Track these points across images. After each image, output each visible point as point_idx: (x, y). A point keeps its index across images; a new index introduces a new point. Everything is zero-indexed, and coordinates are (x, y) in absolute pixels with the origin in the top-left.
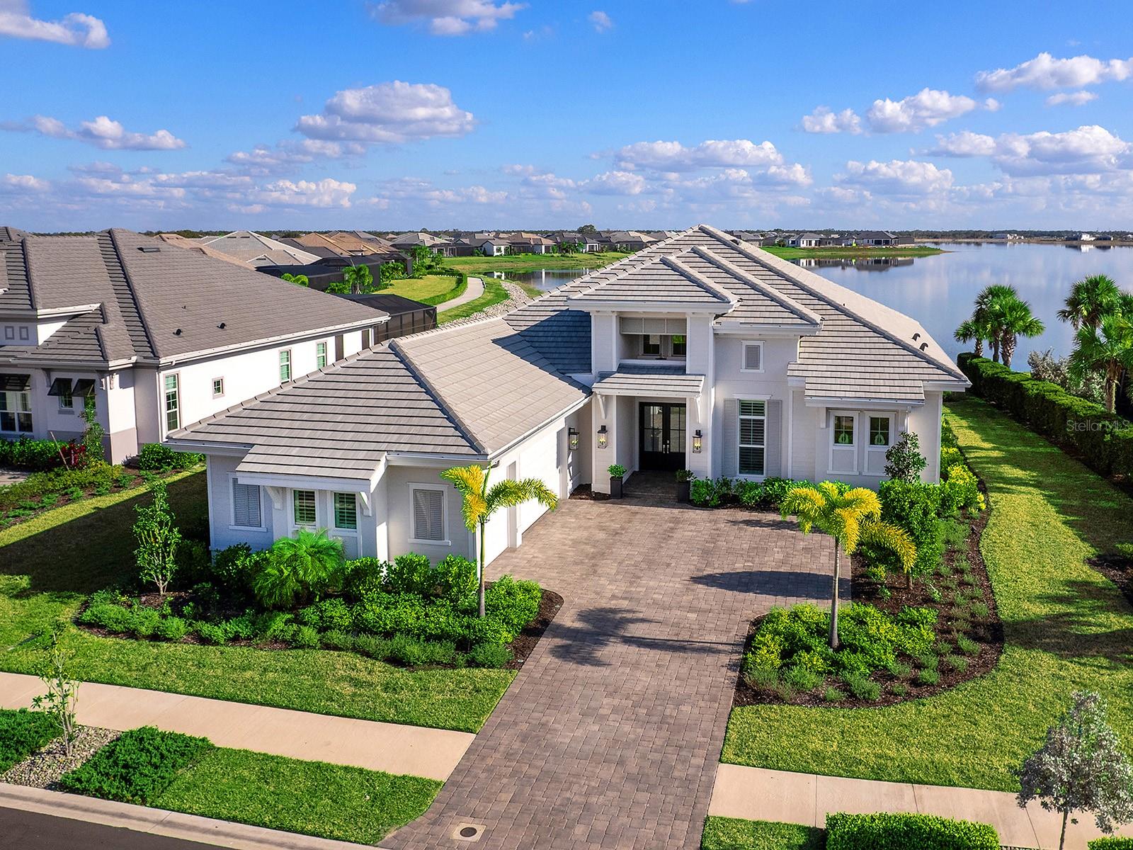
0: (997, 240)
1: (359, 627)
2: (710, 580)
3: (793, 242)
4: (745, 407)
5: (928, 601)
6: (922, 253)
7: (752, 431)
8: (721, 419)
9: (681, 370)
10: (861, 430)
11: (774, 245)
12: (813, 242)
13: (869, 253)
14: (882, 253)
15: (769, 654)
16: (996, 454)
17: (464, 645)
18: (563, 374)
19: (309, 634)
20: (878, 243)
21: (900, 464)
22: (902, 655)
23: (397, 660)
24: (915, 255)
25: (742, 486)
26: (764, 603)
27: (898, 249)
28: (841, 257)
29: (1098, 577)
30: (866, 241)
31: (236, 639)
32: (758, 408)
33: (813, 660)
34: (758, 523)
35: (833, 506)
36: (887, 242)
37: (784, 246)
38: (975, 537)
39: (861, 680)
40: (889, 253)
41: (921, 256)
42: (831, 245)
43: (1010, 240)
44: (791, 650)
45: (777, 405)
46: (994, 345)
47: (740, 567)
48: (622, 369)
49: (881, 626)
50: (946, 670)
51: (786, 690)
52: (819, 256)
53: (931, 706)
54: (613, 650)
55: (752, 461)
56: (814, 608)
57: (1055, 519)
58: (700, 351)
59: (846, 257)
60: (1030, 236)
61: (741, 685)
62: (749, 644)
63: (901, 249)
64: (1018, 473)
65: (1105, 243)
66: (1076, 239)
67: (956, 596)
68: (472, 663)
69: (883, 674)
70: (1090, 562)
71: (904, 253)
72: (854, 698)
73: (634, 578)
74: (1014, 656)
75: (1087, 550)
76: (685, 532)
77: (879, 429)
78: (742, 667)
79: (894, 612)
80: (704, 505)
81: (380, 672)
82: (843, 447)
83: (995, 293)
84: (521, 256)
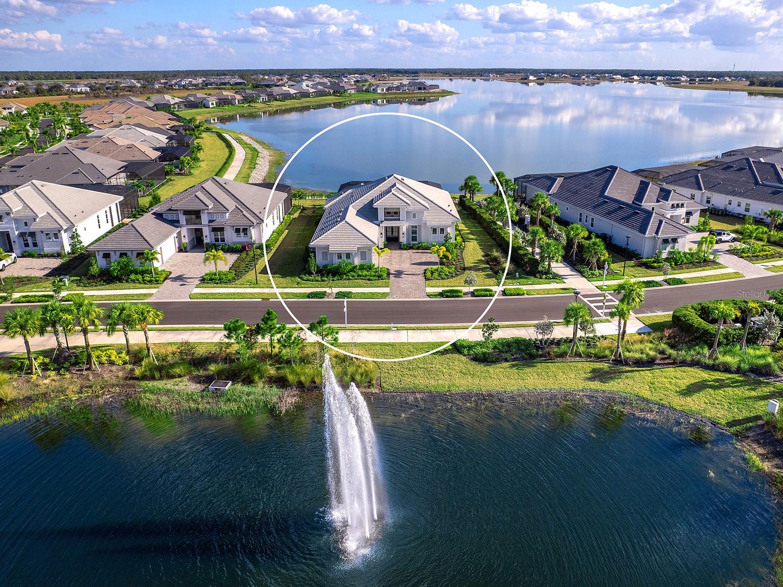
0: (484, 78)
1: (359, 276)
2: (414, 264)
3: (373, 89)
4: (413, 227)
5: (453, 264)
6: (443, 95)
7: (414, 232)
8: (408, 230)
9: (399, 220)
10: (438, 231)
11: (363, 91)
12: (385, 89)
13: (416, 95)
14: (422, 94)
15: (429, 274)
16: (468, 231)
17: (379, 277)
18: (371, 221)
19: (351, 277)
20: (420, 89)
21: (447, 238)
22: (449, 273)
23: (369, 280)
24: (440, 96)
25: (413, 244)
26: (425, 267)
27: (431, 93)
28: (400, 98)
29: (483, 259)
30: (413, 87)
31: (338, 280)
32: (416, 227)
33: (436, 274)
34: (418, 252)
35: (438, 250)
36: (425, 89)
37: (368, 92)
38: (462, 252)
39: (444, 276)
40: (426, 95)
41: (442, 97)
42: (394, 91)
43: (492, 78)
44: (432, 273)
45: (420, 226)
47: (418, 261)
48: (385, 220)
49: (446, 269)
50: (456, 274)
51: (432, 278)
52: (388, 98)
53: (454, 279)
54: (403, 276)
55: (414, 239)
56: (435, 267)
57: (478, 247)
58: (403, 215)
59: (403, 98)
60: (501, 73)
61: (426, 278)
62: (425, 273)
63: (432, 93)
64: (472, 237)
65: (541, 81)
66: (526, 79)
67: (458, 263)
68: (382, 279)
69: (447, 275)
70: (483, 256)
71: (433, 95)
72: (443, 279)
73: (400, 265)
74: (467, 272)
75: (483, 254)
76: (404, 255)
77: (442, 230)
78: (425, 276)
79: (448, 266)
80: (406, 249)
81: (368, 282)
82: (434, 235)
83: (470, 178)
84: (226, 107)
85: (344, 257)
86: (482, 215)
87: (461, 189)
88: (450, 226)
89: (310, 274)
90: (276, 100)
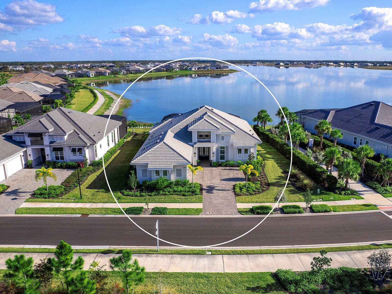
0: (254, 64)
1: (174, 191)
2: (224, 180)
3: (190, 68)
4: (221, 148)
5: (258, 180)
6: (231, 72)
7: (222, 152)
8: (217, 150)
9: (210, 141)
10: (243, 151)
11: (183, 69)
12: (196, 68)
13: (215, 72)
14: (218, 71)
15: (238, 190)
16: (264, 152)
17: (193, 192)
18: (187, 143)
19: (167, 193)
20: (217, 68)
21: (250, 157)
22: (256, 188)
23: (184, 195)
24: (229, 73)
25: (222, 162)
26: (234, 183)
27: (224, 71)
28: (206, 74)
29: (283, 175)
30: (213, 68)
31: (155, 195)
32: (223, 148)
33: (244, 190)
34: (226, 169)
35: (247, 168)
36: (220, 68)
37: (187, 70)
38: (263, 169)
39: (252, 192)
40: (221, 72)
41: (231, 73)
42: (202, 69)
43: (258, 64)
44: (241, 189)
45: (227, 147)
46: (262, 123)
47: (227, 177)
48: (198, 141)
49: (253, 185)
50: (262, 190)
51: (242, 194)
52: (199, 73)
53: (261, 195)
54: (214, 191)
55: (222, 158)
56: (243, 183)
57: (276, 165)
58: (213, 138)
59: (207, 74)
60: (263, 62)
61: (235, 194)
62: (234, 189)
63: (225, 71)
64: (269, 156)
65: (287, 66)
66: (278, 64)
67: (262, 179)
68: (195, 195)
69: (254, 191)
70: (282, 173)
71: (225, 72)
72: (251, 194)
73: (211, 181)
74: (272, 188)
75: (282, 171)
76: (214, 172)
77: (246, 151)
78: (235, 192)
79: (253, 182)
80: (215, 167)
81: (183, 197)
82: (240, 154)
83: (262, 112)
84: (101, 77)
85: (161, 174)
86: (275, 139)
87: (255, 120)
88: (253, 147)
89: (131, 189)
90: (131, 73)
